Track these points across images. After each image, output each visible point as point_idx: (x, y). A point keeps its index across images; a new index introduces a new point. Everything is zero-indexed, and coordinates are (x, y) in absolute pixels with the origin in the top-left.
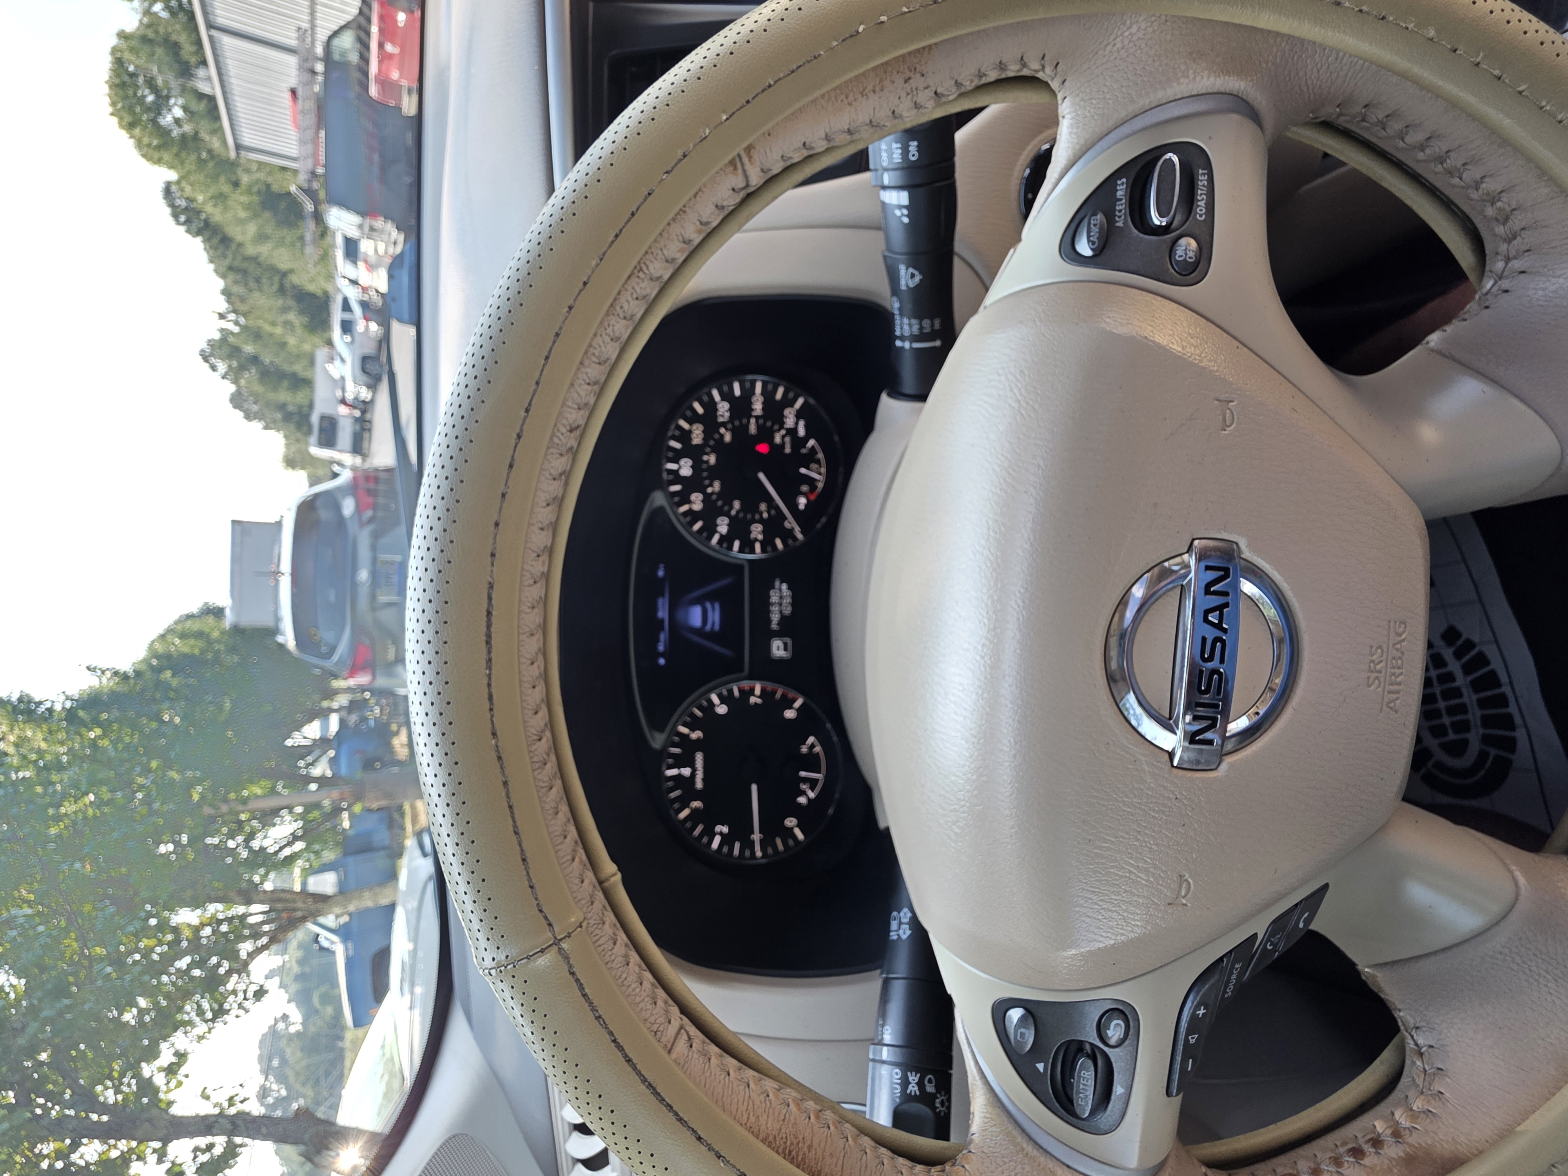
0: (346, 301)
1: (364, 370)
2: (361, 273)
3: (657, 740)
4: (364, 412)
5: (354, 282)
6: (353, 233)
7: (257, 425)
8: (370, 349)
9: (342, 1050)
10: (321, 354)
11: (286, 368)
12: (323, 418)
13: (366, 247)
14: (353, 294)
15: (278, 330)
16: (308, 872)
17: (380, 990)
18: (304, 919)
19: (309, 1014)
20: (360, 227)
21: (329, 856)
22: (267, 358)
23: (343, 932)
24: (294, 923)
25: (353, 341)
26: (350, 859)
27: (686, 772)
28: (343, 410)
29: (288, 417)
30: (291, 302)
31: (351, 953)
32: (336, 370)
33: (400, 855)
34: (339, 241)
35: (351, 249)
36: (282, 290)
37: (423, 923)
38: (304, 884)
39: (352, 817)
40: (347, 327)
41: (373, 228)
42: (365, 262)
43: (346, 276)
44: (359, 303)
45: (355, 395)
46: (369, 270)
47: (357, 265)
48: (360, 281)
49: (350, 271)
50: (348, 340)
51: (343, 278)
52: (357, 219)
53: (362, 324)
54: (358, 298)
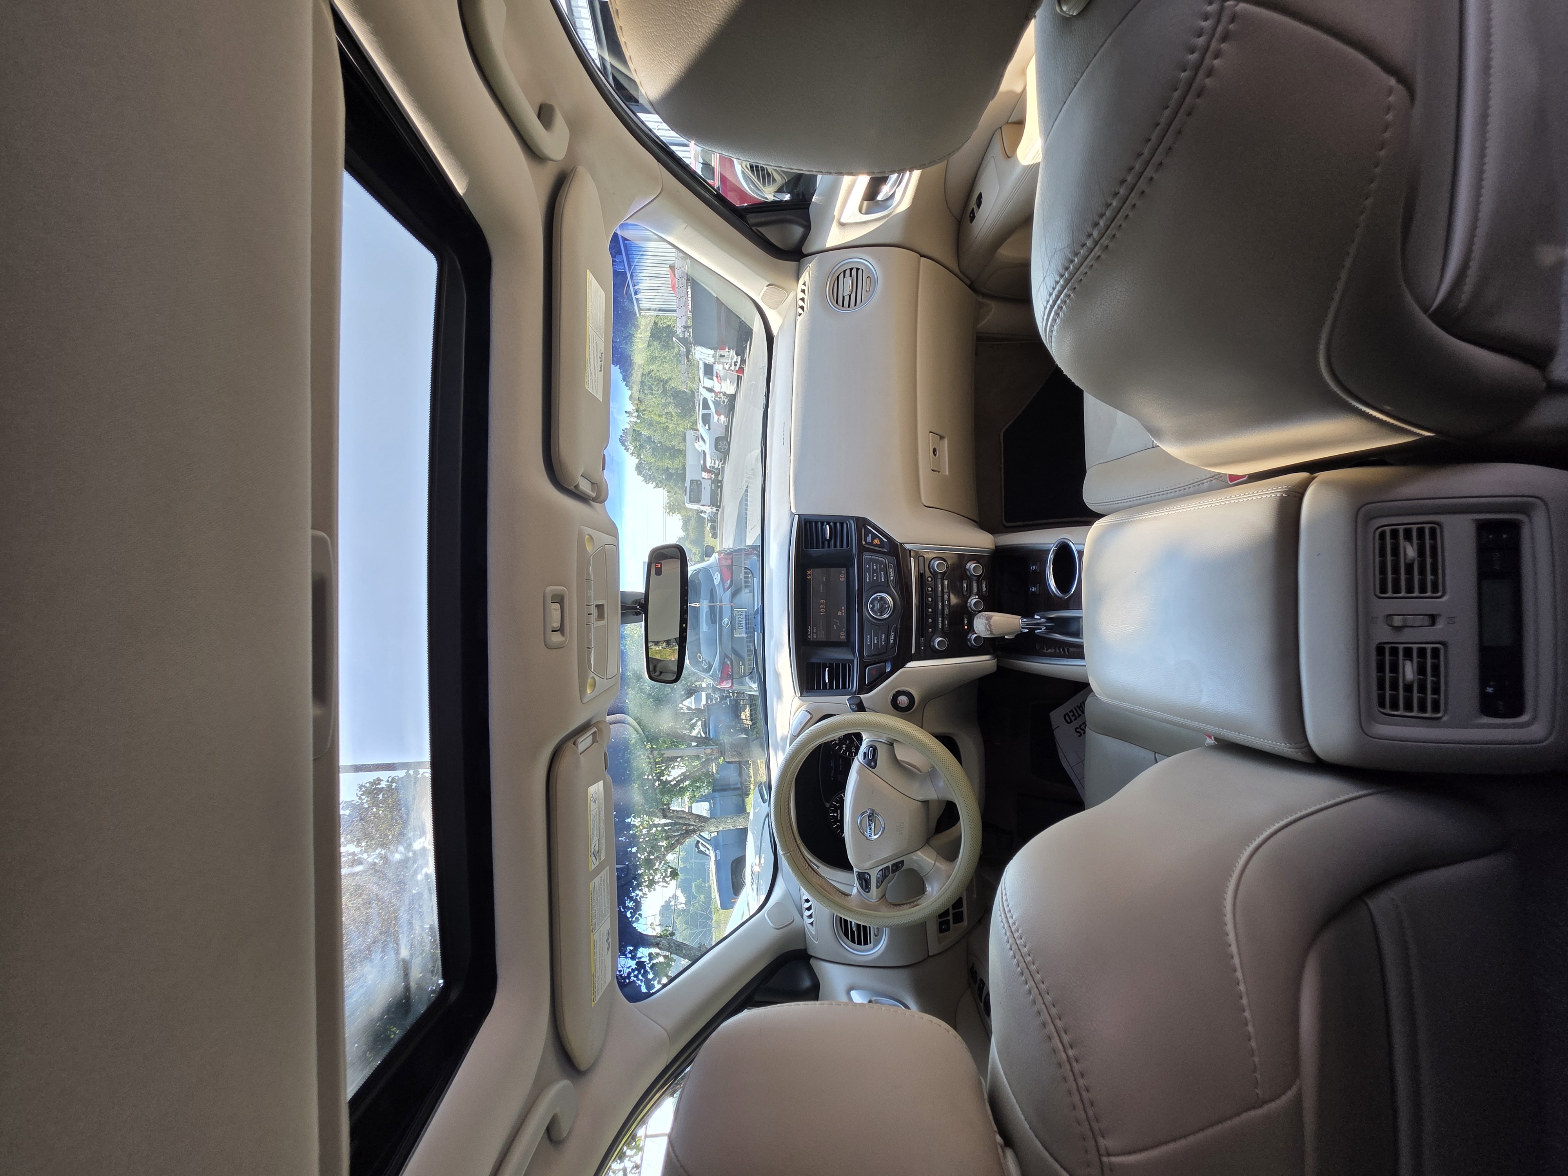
0: (705, 400)
1: (716, 448)
2: (715, 384)
3: (828, 805)
4: (717, 475)
5: (710, 390)
6: (710, 360)
7: (651, 485)
8: (720, 433)
9: (710, 926)
10: (690, 434)
11: (668, 444)
12: (692, 481)
13: (718, 368)
14: (709, 396)
15: (663, 420)
16: (693, 799)
17: (737, 886)
18: (694, 831)
19: (690, 898)
20: (714, 356)
21: (705, 791)
22: (657, 438)
23: (715, 843)
24: (688, 833)
25: (709, 429)
26: (717, 794)
27: (836, 815)
28: (705, 475)
29: (670, 476)
30: (670, 400)
31: (719, 858)
32: (700, 446)
33: (748, 795)
34: (701, 366)
35: (709, 370)
36: (665, 391)
37: (763, 844)
38: (690, 808)
39: (718, 765)
40: (706, 419)
41: (722, 356)
42: (717, 377)
43: (706, 386)
44: (713, 402)
45: (712, 465)
46: (720, 381)
47: (712, 379)
48: (714, 389)
49: (708, 383)
50: (707, 427)
51: (704, 387)
52: (712, 352)
53: (716, 417)
54: (713, 399)
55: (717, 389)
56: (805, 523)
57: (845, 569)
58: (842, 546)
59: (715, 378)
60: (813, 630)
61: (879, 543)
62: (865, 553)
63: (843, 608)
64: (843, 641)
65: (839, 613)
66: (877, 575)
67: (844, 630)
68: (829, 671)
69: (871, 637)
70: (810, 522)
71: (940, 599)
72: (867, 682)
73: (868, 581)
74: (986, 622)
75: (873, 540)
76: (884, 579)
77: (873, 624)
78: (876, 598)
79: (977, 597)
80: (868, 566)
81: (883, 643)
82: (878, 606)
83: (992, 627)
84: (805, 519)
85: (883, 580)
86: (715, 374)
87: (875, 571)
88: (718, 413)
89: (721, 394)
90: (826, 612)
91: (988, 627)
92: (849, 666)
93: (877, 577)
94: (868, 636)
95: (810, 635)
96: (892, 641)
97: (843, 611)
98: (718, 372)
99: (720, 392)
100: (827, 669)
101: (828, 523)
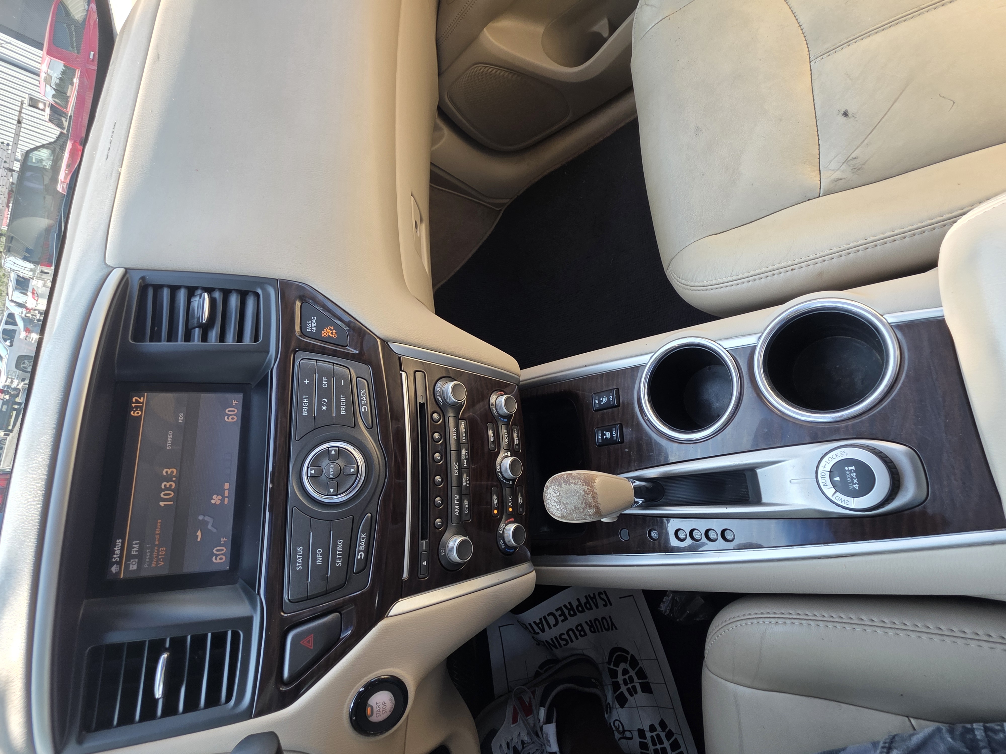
0: (10, 315)
1: (17, 366)
2: (28, 300)
5: (20, 305)
6: (28, 274)
8: (26, 352)
13: (36, 283)
14: (17, 311)
20: (33, 271)
25: (11, 345)
34: (13, 277)
35: (23, 283)
40: (9, 334)
41: (42, 272)
42: (33, 293)
43: (15, 300)
44: (23, 319)
45: (8, 383)
46: (36, 298)
47: (25, 294)
48: (26, 305)
49: (18, 297)
50: (8, 343)
51: (12, 301)
52: (32, 266)
53: (23, 335)
54: (23, 315)
55: (29, 305)
56: (144, 287)
57: (241, 396)
58: (240, 337)
59: (29, 294)
60: (130, 548)
61: (335, 335)
62: (301, 355)
63: (227, 486)
64: (222, 568)
65: (216, 500)
66: (330, 400)
67: (223, 540)
68: (169, 659)
69: (306, 551)
70: (158, 288)
71: (453, 455)
72: (286, 674)
73: (305, 414)
74: (586, 488)
75: (320, 328)
76: (346, 410)
77: (313, 516)
78: (327, 452)
79: (509, 454)
80: (306, 382)
81: (339, 562)
82: (331, 469)
83: (600, 500)
84: (143, 278)
85: (343, 413)
86: (30, 289)
87: (325, 393)
88: (27, 330)
89: (37, 312)
90: (176, 499)
91: (590, 499)
92: (236, 637)
93: (329, 405)
94: (300, 549)
95: (119, 563)
96: (360, 556)
97: (226, 493)
98: (36, 289)
99: (35, 310)
100: (165, 656)
101: (210, 291)
